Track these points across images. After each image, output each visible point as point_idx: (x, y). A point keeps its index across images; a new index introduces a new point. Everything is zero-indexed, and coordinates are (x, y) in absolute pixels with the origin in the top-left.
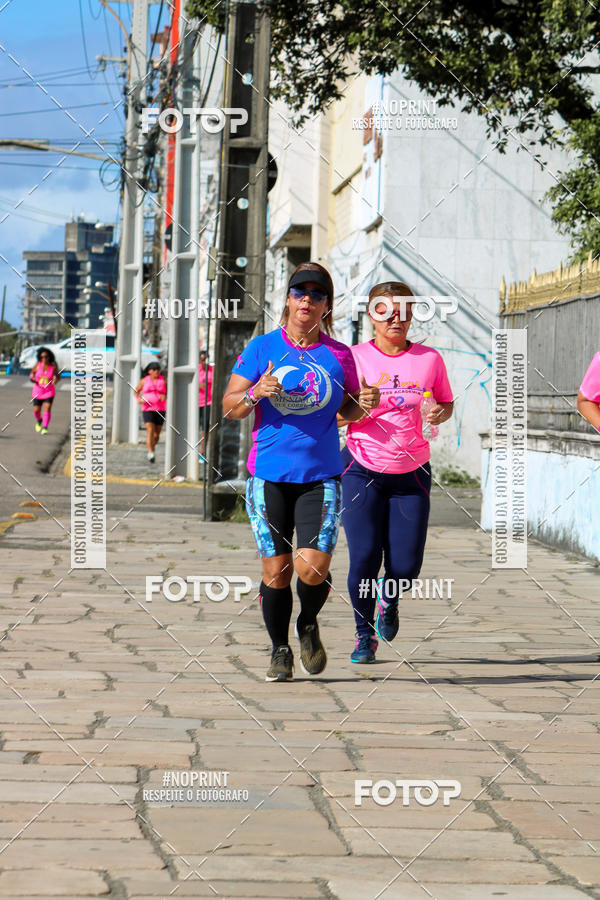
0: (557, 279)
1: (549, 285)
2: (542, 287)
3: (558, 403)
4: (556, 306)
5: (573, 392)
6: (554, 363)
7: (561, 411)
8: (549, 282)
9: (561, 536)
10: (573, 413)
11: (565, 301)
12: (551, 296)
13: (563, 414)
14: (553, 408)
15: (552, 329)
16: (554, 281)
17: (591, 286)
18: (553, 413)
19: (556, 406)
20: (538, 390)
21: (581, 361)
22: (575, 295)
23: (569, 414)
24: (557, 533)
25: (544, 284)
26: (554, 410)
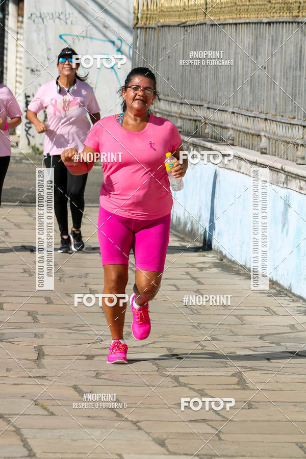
0: (185, 3)
1: (177, 7)
2: (172, 8)
3: (185, 110)
4: (184, 26)
5: (199, 103)
6: (182, 75)
7: (188, 117)
8: (178, 4)
9: (189, 227)
10: (200, 121)
11: (191, 23)
12: (179, 16)
13: (190, 120)
14: (181, 113)
15: (181, 45)
16: (182, 4)
17: (215, 14)
18: (181, 118)
19: (183, 112)
20: (168, 96)
21: (206, 76)
22: (200, 19)
23: (196, 121)
24: (185, 225)
25: (173, 5)
26: (181, 116)
